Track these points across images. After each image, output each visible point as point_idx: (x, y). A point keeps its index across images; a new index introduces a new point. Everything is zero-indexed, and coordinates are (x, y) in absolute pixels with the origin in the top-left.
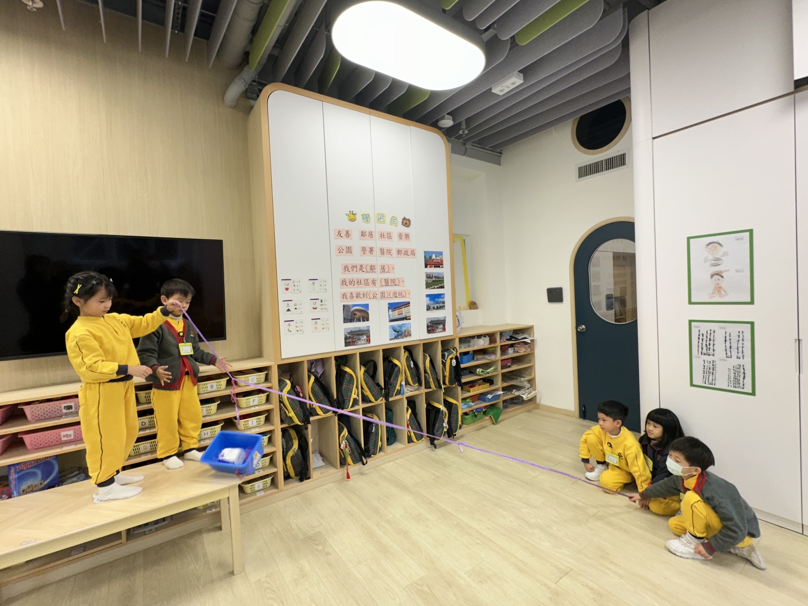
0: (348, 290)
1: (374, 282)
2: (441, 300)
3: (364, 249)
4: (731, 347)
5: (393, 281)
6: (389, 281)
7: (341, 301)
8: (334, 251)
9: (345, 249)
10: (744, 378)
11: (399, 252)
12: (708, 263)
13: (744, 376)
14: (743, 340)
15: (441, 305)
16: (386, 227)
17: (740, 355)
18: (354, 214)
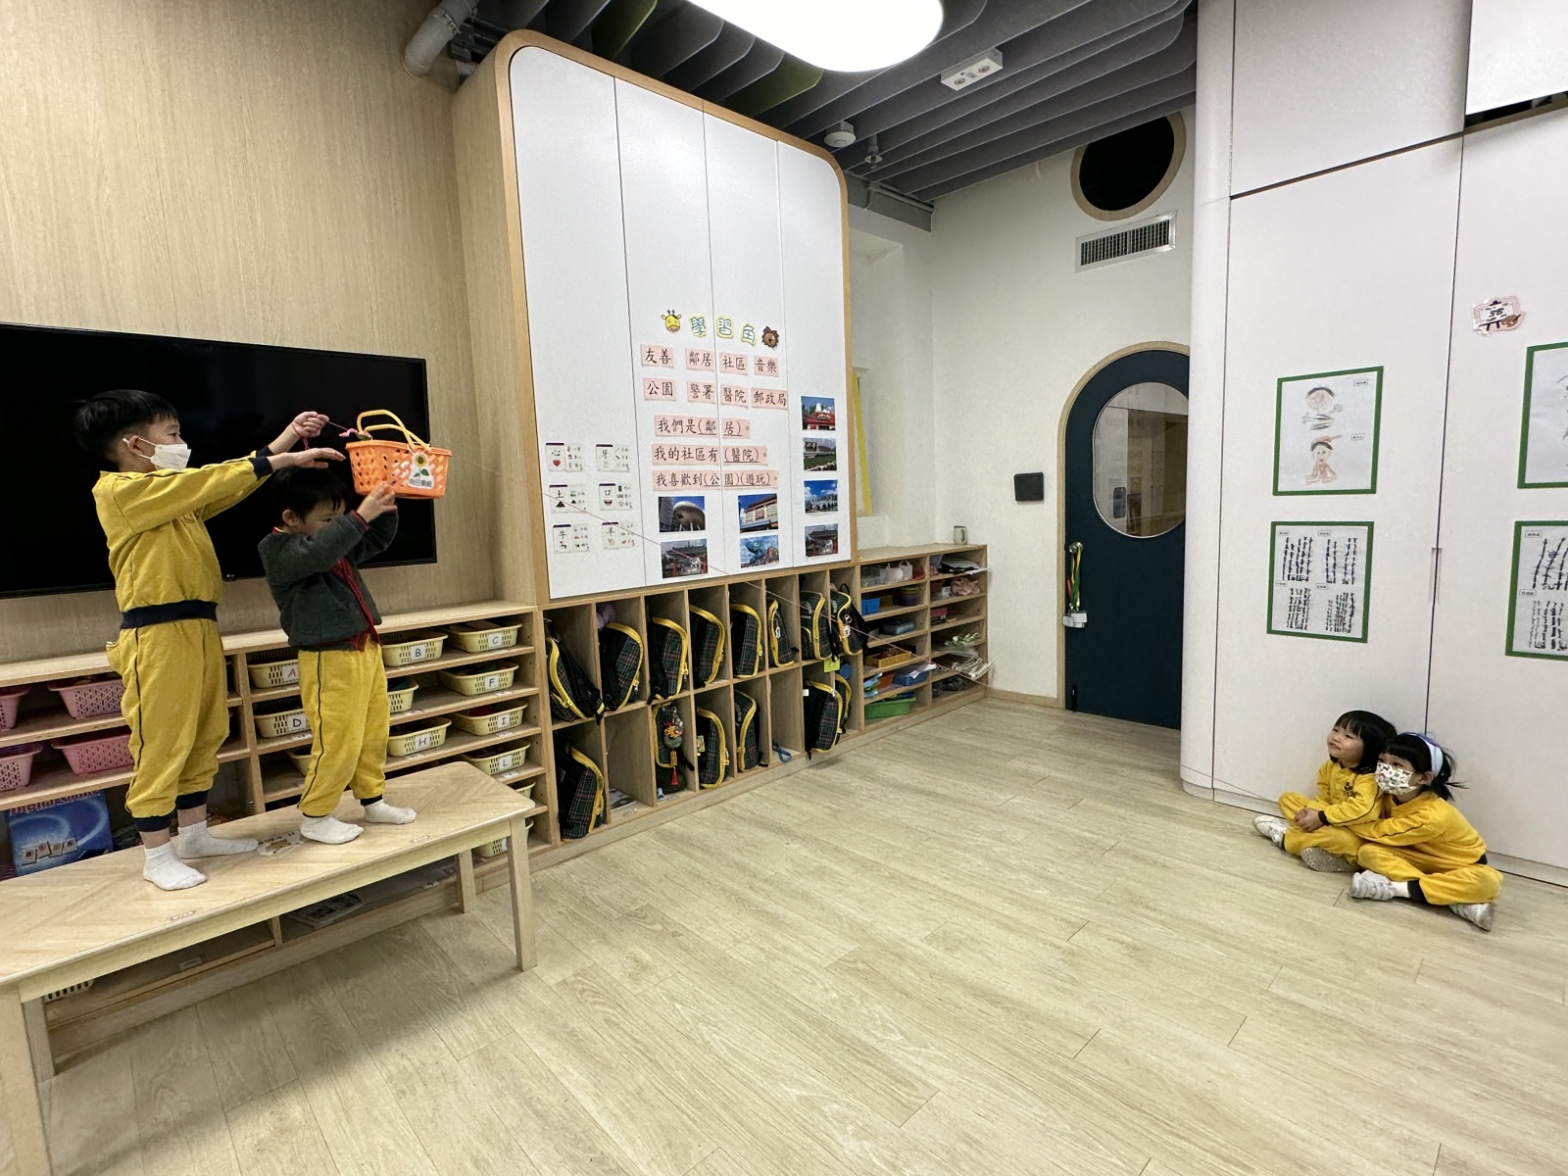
0: (669, 468)
1: (713, 454)
2: (830, 492)
3: (694, 388)
4: (1335, 564)
5: (747, 452)
6: (741, 453)
7: (655, 490)
8: (641, 391)
9: (660, 387)
10: (1352, 615)
11: (758, 396)
12: (1310, 424)
13: (1352, 612)
14: (1354, 552)
15: (831, 502)
16: (734, 347)
17: (1349, 577)
18: (676, 317)
